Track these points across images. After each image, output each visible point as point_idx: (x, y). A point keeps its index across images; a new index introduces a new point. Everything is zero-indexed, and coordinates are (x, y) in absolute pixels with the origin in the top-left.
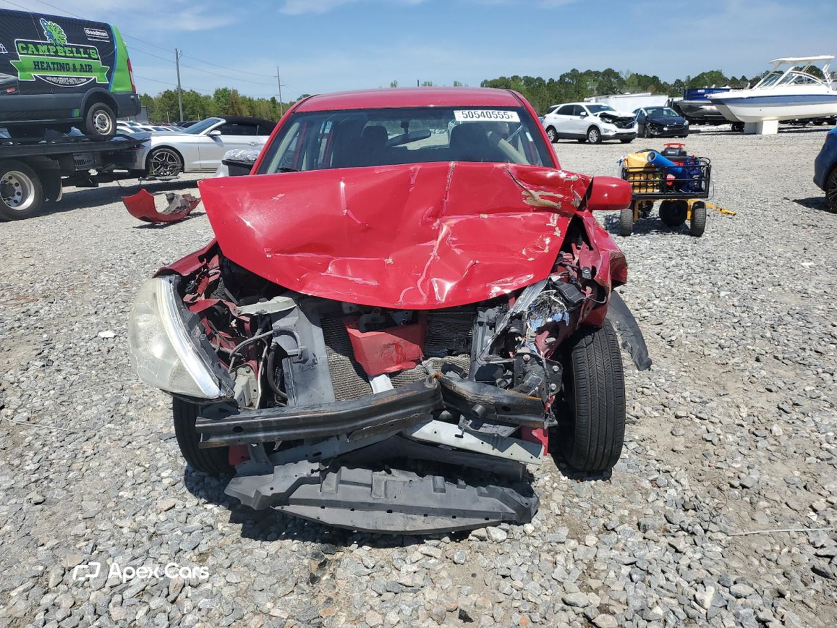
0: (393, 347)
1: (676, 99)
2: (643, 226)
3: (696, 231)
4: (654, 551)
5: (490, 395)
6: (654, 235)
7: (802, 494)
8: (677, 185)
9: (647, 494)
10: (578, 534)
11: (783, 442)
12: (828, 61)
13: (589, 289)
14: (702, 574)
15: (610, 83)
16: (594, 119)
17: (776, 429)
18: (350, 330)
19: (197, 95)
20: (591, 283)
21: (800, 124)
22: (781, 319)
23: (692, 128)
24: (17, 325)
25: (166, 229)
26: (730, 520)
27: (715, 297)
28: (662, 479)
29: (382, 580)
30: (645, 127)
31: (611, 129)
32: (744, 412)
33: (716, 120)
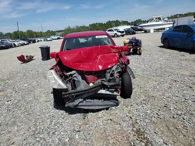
0: (93, 78)
1: (132, 26)
2: (129, 54)
3: (140, 54)
4: (140, 107)
5: (110, 84)
6: (132, 56)
7: (162, 96)
8: (135, 45)
9: (137, 99)
10: (127, 107)
11: (159, 89)
12: (162, 17)
13: (124, 65)
14: (148, 109)
15: (118, 23)
16: (115, 32)
17: (157, 87)
18: (86, 76)
19: (22, 32)
20: (124, 64)
21: (158, 30)
22: (157, 69)
23: (136, 32)
24: (5, 85)
25: (27, 63)
26: (151, 101)
27: (145, 66)
28: (139, 97)
29: (96, 117)
30: (127, 33)
31: (119, 34)
32: (152, 85)
33: (141, 30)
